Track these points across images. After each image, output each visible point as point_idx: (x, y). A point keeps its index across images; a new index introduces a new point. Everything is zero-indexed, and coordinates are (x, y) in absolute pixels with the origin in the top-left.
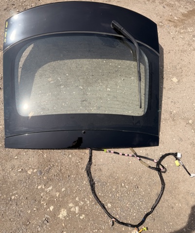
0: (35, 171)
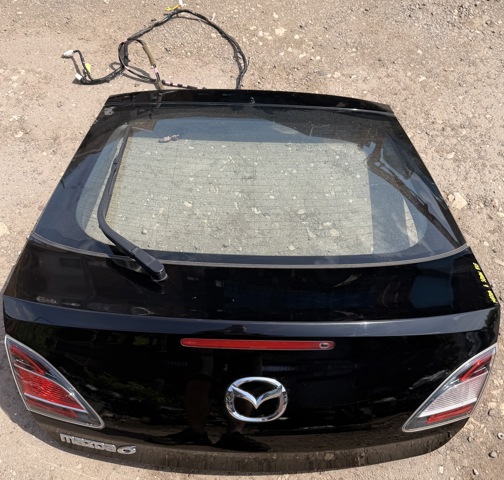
0: (329, 76)
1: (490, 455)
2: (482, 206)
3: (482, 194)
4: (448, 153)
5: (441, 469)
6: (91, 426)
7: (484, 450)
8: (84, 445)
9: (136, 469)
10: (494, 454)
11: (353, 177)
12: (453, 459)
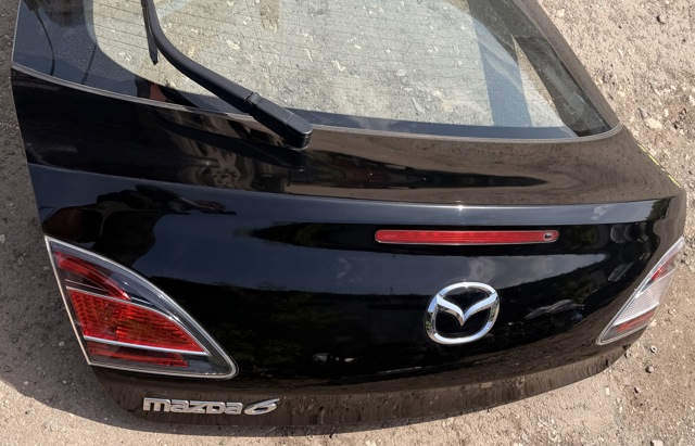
1: (647, 370)
2: (601, 82)
3: (599, 66)
4: (557, 9)
5: (607, 389)
6: (214, 376)
7: (641, 367)
8: (186, 410)
9: (254, 439)
10: (651, 369)
11: (457, 29)
12: (615, 378)
